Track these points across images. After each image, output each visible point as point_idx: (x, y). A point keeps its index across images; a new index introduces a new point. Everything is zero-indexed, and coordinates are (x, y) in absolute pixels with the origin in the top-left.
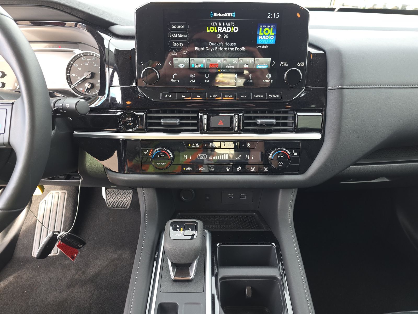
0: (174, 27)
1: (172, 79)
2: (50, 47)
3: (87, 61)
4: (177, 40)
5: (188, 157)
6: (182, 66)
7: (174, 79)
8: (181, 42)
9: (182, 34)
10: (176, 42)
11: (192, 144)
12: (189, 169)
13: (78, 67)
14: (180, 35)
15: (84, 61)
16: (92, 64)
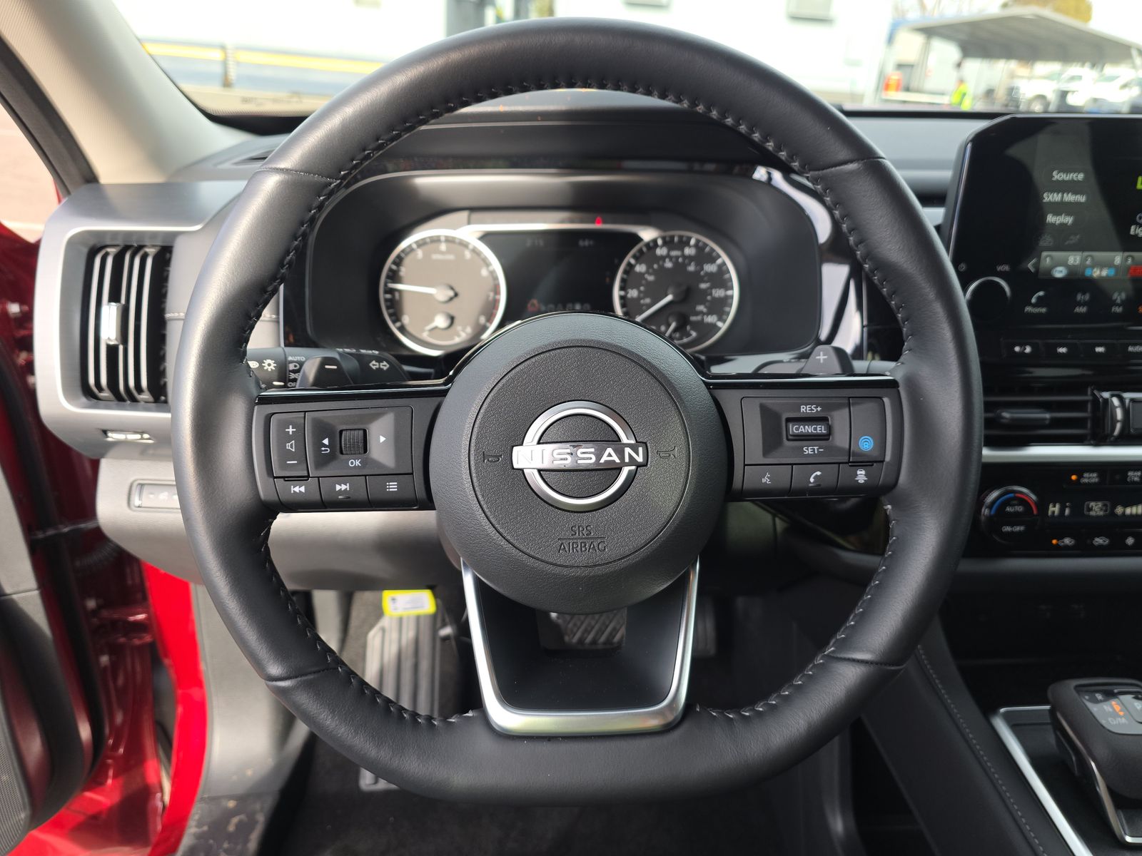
0: (1057, 176)
1: (1030, 304)
2: (572, 221)
3: (671, 258)
4: (1060, 208)
5: (1062, 510)
6: (1059, 273)
7: (1034, 306)
8: (1068, 214)
9: (1075, 193)
10: (1057, 213)
11: (1080, 476)
12: (1067, 541)
13: (647, 272)
14: (1069, 198)
15: (663, 258)
16: (684, 266)
